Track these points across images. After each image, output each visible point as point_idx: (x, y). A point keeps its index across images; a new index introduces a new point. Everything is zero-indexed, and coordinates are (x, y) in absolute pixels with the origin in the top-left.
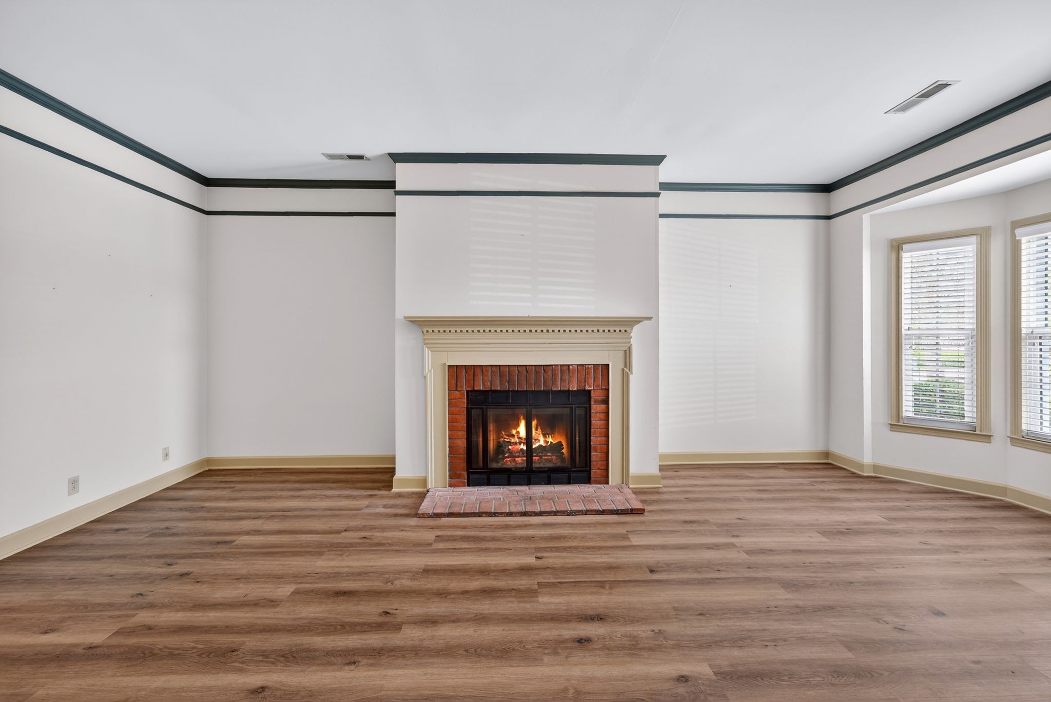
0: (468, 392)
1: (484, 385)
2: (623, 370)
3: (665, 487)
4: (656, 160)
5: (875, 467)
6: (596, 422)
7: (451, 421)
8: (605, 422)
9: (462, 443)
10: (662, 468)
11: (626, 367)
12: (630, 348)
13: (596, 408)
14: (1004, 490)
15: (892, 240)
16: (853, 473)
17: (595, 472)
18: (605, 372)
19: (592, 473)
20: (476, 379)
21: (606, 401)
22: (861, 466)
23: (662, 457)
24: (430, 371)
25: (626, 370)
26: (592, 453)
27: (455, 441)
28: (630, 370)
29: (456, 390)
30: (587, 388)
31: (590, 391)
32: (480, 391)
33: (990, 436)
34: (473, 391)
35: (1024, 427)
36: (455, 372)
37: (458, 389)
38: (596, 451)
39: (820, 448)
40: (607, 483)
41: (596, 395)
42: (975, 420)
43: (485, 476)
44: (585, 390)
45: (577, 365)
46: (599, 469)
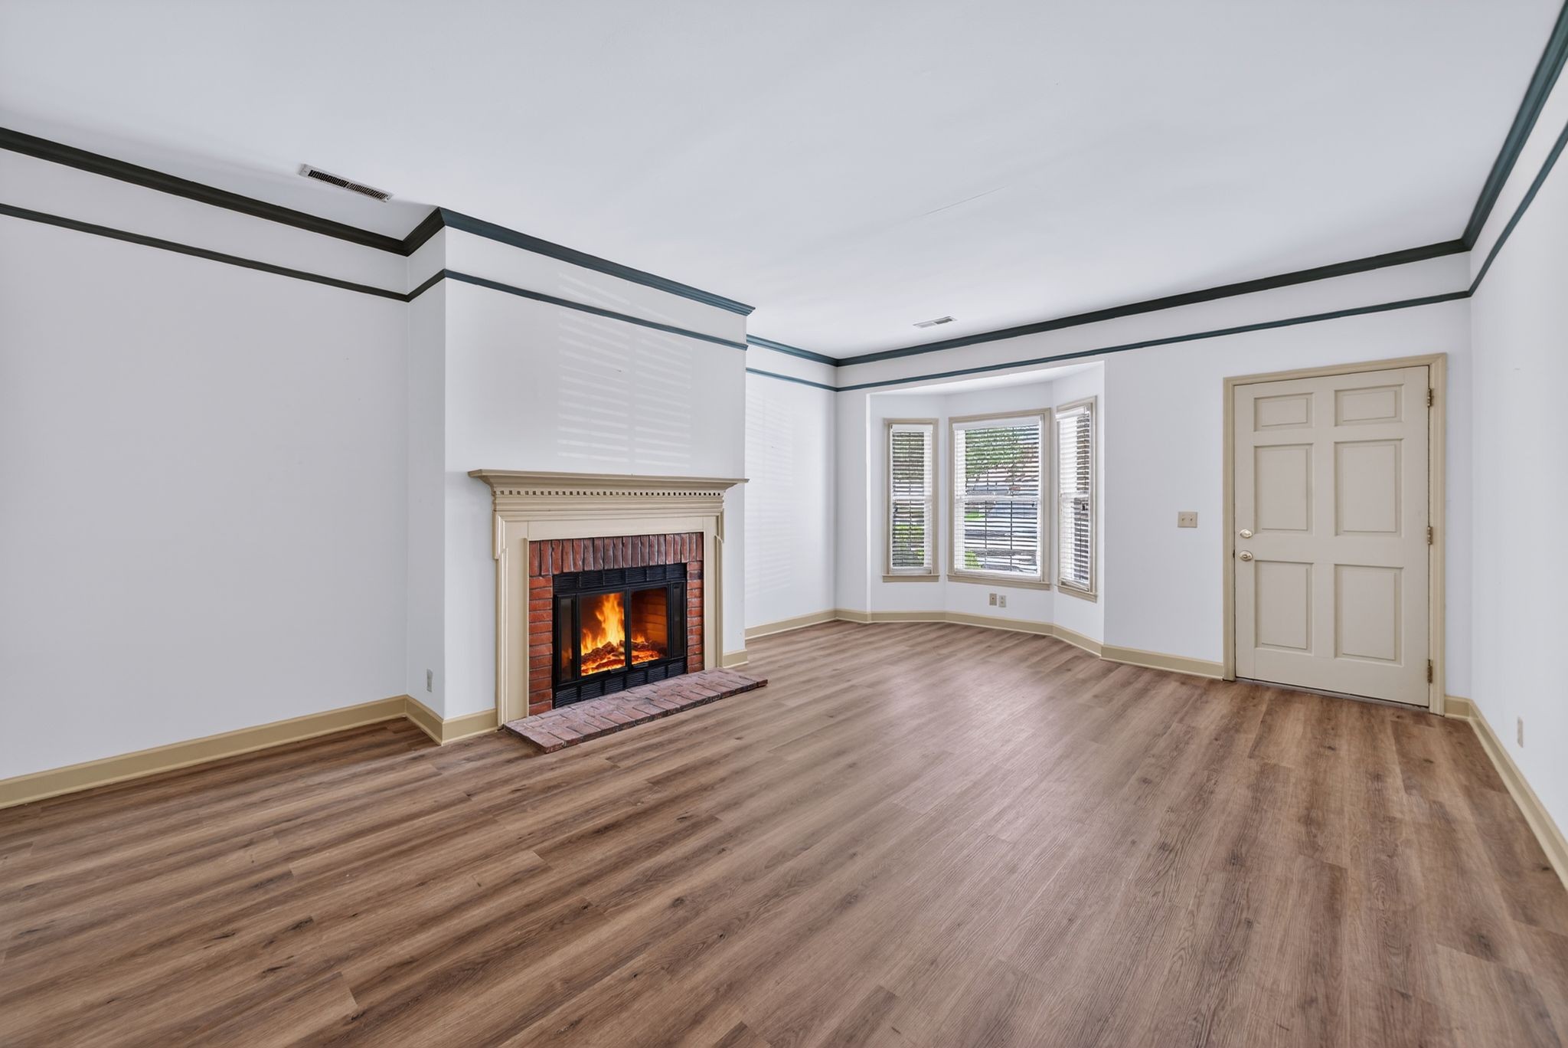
0: (554, 576)
1: (575, 564)
2: (715, 537)
3: (751, 662)
4: (744, 310)
5: (874, 615)
6: (692, 601)
7: (533, 620)
8: (699, 599)
9: (546, 650)
10: (748, 643)
11: (718, 535)
12: (722, 513)
13: (692, 583)
14: (943, 615)
15: (884, 419)
16: (859, 624)
17: (692, 659)
18: (700, 539)
19: (688, 660)
20: (565, 557)
21: (701, 576)
22: (864, 616)
23: (748, 632)
24: (504, 551)
25: (719, 538)
26: (689, 637)
27: (538, 648)
28: (722, 537)
29: (540, 575)
30: (683, 561)
31: (685, 564)
32: (571, 574)
33: (938, 576)
34: (563, 574)
35: (955, 567)
36: (538, 549)
37: (543, 574)
38: (692, 633)
39: (830, 608)
40: (703, 669)
41: (692, 568)
42: (931, 566)
43: (574, 690)
44: (681, 564)
45: (674, 534)
46: (695, 654)
